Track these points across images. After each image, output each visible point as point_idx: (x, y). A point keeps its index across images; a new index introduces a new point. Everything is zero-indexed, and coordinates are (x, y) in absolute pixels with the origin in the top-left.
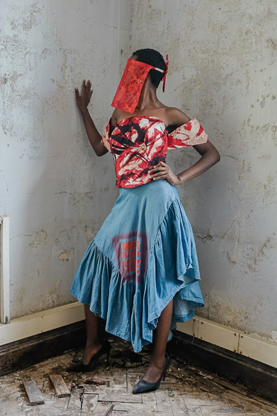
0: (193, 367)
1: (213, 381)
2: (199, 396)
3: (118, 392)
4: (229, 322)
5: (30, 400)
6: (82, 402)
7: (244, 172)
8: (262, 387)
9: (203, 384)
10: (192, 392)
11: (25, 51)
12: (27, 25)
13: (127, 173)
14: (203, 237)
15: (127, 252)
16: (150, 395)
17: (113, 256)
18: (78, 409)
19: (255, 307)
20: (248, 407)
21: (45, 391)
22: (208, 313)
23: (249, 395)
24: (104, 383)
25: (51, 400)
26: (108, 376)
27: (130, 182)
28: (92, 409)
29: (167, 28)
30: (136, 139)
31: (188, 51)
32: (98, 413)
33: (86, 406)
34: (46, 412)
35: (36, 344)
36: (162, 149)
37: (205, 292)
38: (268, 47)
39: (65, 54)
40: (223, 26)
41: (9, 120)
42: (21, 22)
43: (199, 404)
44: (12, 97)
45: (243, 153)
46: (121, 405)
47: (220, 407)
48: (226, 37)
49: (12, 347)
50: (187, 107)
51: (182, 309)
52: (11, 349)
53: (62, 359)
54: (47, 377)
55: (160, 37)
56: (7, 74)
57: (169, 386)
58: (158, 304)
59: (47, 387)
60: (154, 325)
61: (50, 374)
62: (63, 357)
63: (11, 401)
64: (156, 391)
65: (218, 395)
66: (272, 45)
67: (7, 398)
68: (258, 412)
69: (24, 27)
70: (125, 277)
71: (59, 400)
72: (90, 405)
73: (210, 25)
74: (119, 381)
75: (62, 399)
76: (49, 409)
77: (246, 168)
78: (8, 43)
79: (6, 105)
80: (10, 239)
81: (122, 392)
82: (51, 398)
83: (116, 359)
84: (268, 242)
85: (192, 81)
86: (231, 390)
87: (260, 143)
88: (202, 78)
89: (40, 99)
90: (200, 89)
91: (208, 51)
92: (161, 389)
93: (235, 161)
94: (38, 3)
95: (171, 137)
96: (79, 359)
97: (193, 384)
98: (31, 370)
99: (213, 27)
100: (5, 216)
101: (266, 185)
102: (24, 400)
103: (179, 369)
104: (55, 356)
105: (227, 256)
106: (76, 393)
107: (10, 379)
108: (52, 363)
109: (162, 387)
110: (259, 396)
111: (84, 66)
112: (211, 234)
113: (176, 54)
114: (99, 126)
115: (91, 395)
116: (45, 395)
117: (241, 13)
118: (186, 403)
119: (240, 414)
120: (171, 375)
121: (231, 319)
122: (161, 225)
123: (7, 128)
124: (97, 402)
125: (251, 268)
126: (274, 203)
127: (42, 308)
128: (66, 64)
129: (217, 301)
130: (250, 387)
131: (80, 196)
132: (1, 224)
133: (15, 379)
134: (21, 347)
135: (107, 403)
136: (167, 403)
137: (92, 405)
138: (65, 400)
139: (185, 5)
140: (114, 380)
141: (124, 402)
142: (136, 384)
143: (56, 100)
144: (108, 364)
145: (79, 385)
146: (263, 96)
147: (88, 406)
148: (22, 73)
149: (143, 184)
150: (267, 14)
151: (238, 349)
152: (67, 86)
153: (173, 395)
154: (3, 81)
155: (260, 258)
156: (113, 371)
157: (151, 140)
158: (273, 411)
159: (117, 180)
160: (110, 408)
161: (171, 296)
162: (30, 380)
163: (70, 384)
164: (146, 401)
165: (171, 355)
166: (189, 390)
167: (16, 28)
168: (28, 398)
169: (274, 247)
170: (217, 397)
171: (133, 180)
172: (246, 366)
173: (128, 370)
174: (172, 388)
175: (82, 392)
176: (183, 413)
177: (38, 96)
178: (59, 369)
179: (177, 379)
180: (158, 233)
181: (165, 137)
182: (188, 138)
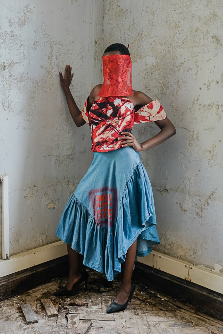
0: (152, 290)
1: (169, 302)
2: (158, 314)
3: (95, 312)
4: (181, 256)
5: (27, 320)
6: (67, 321)
7: (194, 140)
8: (206, 306)
9: (161, 304)
10: (152, 311)
11: (20, 44)
12: (22, 23)
13: (102, 141)
14: (161, 190)
15: (101, 203)
16: (120, 314)
17: (90, 205)
18: (64, 326)
19: (201, 245)
20: (196, 323)
21: (38, 312)
22: (164, 249)
23: (196, 313)
24: (83, 305)
25: (42, 319)
26: (87, 299)
27: (104, 148)
28: (75, 326)
29: (133, 24)
30: (111, 114)
31: (150, 43)
32: (81, 329)
33: (71, 323)
34: (39, 329)
35: (29, 275)
36: (130, 123)
37: (162, 233)
38: (213, 42)
39: (52, 45)
40: (177, 24)
41: (8, 99)
42: (17, 20)
43: (158, 320)
44: (10, 81)
45: (192, 125)
46: (98, 322)
47: (175, 322)
48: (180, 33)
49: (11, 278)
50: (149, 88)
51: (143, 247)
52: (11, 279)
53: (50, 286)
54: (39, 301)
55: (127, 31)
56: (6, 63)
57: (134, 306)
58: (125, 243)
59: (39, 309)
60: (123, 260)
61: (41, 298)
62: (50, 284)
63: (11, 321)
64: (124, 311)
65: (173, 313)
66: (216, 41)
67: (8, 318)
68: (204, 326)
69: (19, 24)
70: (98, 222)
71: (49, 319)
72: (74, 323)
73: (167, 23)
74: (95, 303)
75: (51, 318)
76: (42, 327)
77: (195, 137)
78: (6, 38)
79: (5, 87)
80: (9, 193)
81: (98, 312)
82: (43, 318)
83: (92, 285)
84: (212, 196)
85: (153, 67)
86: (183, 309)
87: (206, 118)
88: (161, 65)
89: (32, 82)
90: (159, 74)
91: (165, 44)
92: (128, 309)
93: (187, 131)
94: (30, 4)
95: (138, 114)
96: (64, 285)
97: (153, 305)
98: (26, 295)
99: (170, 25)
100: (5, 175)
101: (210, 151)
102: (22, 320)
103: (142, 293)
104: (45, 283)
105: (180, 205)
106: (63, 313)
107: (9, 303)
108: (43, 289)
109: (129, 307)
110: (204, 313)
111: (67, 54)
112: (167, 188)
113: (140, 45)
114: (78, 102)
115: (74, 315)
116: (38, 316)
117: (192, 14)
118: (148, 320)
119: (190, 328)
120: (135, 297)
121: (183, 254)
122: (128, 183)
123: (6, 105)
124: (79, 321)
125: (199, 215)
126: (217, 165)
127: (34, 246)
128: (53, 54)
129: (171, 240)
130: (197, 306)
131: (63, 158)
132: (2, 181)
133: (14, 302)
134: (18, 277)
135: (87, 321)
136: (133, 320)
137: (75, 323)
138: (54, 319)
139: (147, 6)
140: (92, 302)
141: (100, 320)
142: (109, 305)
143: (45, 82)
144: (86, 289)
145: (65, 307)
146: (209, 81)
147: (72, 324)
148: (18, 61)
149: (114, 150)
150: (213, 16)
151: (188, 277)
152: (53, 71)
153: (138, 314)
154: (3, 68)
155: (206, 208)
156: (91, 295)
157: (123, 115)
158: (215, 325)
159: (92, 146)
160: (89, 325)
161: (135, 238)
162: (26, 303)
163: (57, 306)
164: (117, 319)
165: (135, 282)
166: (150, 309)
167: (12, 25)
168: (25, 318)
169: (216, 199)
170: (172, 315)
171: (106, 146)
172: (194, 290)
173: (102, 294)
174: (137, 308)
175: (67, 312)
176: (146, 328)
177: (30, 79)
178: (48, 294)
179: (140, 301)
180: (126, 189)
181: (133, 114)
182: (150, 115)
